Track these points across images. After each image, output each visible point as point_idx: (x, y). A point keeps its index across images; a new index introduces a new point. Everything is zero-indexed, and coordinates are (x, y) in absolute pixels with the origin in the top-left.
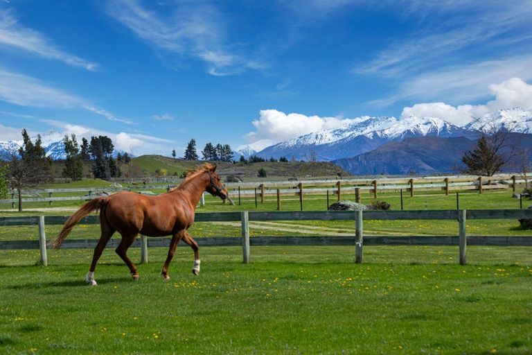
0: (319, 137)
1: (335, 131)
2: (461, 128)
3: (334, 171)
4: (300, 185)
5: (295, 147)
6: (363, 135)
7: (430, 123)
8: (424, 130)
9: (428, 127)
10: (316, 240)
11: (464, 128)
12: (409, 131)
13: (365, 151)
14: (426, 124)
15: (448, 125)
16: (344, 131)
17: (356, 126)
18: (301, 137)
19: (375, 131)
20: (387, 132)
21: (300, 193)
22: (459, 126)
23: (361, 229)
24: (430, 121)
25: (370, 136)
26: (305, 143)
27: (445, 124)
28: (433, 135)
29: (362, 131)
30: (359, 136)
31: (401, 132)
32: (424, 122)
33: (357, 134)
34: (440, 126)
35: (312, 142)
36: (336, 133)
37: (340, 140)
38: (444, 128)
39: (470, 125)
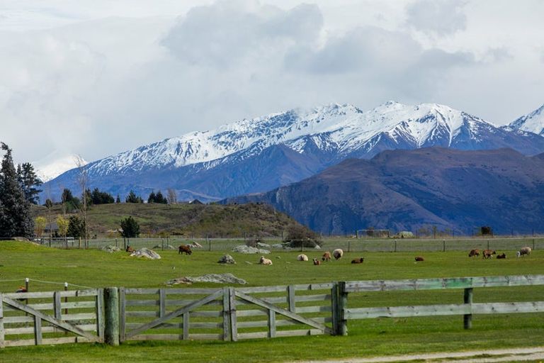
0: (184, 148)
1: (219, 136)
2: (501, 130)
5: (129, 170)
6: (281, 144)
7: (432, 117)
8: (419, 133)
9: (429, 126)
11: (508, 130)
12: (384, 136)
13: (288, 179)
14: (423, 120)
15: (472, 123)
16: (240, 137)
17: (267, 125)
18: (142, 149)
19: (308, 136)
20: (335, 138)
22: (497, 126)
24: (433, 112)
25: (299, 147)
26: (152, 163)
27: (465, 121)
28: (438, 144)
29: (279, 136)
30: (272, 147)
31: (368, 137)
32: (420, 115)
33: (269, 142)
34: (454, 124)
35: (168, 161)
36: (222, 139)
37: (229, 156)
38: (464, 128)
39: (521, 121)
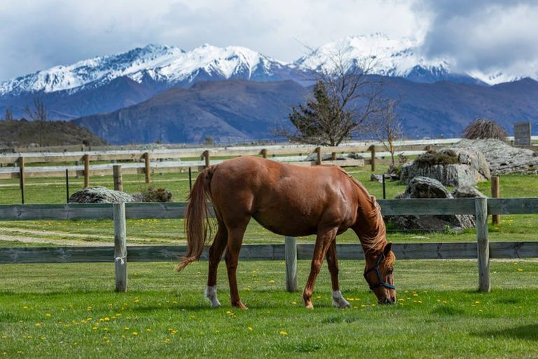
0: (52, 78)
1: (78, 69)
2: (287, 66)
3: (77, 136)
4: (19, 161)
5: (10, 95)
6: (125, 77)
7: (237, 57)
8: (227, 69)
9: (234, 63)
10: (49, 254)
11: (292, 67)
12: (201, 70)
13: (130, 102)
14: (230, 59)
15: (266, 62)
16: (94, 70)
17: (114, 61)
18: (19, 79)
19: (145, 70)
20: (165, 72)
21: (20, 175)
22: (284, 64)
23: (124, 234)
24: (237, 53)
25: (137, 78)
26: (28, 89)
27: (261, 60)
28: (241, 77)
29: (123, 70)
30: (119, 78)
31: (190, 72)
32: (227, 55)
33: (116, 74)
34: (252, 63)
35: (40, 87)
36: (81, 72)
37: (86, 85)
38: (260, 66)
39: (301, 61)
